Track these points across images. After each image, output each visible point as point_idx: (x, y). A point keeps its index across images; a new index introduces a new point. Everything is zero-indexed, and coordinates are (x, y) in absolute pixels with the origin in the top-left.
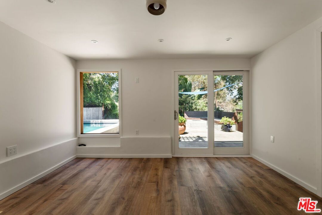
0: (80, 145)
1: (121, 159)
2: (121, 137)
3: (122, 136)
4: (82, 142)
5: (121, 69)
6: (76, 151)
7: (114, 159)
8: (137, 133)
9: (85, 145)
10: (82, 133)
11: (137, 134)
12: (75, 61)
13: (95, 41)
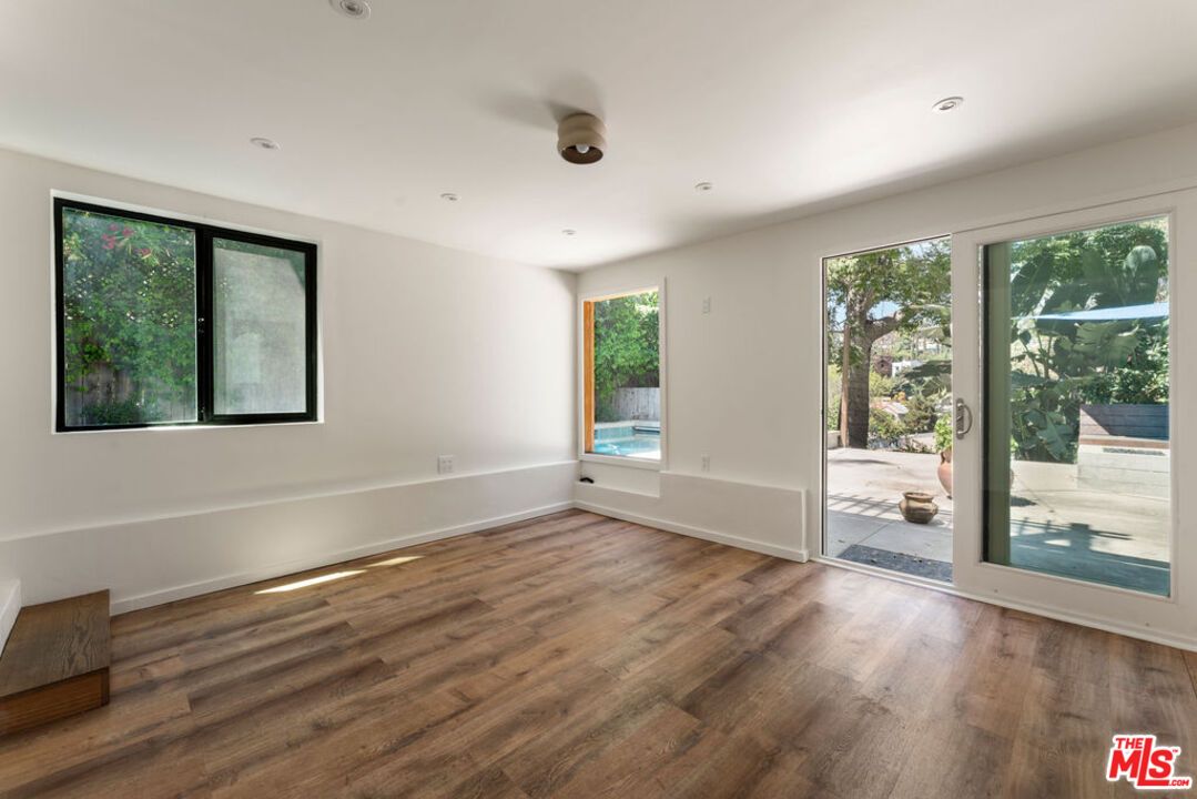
0: (583, 480)
1: (660, 531)
2: (662, 472)
3: (668, 469)
4: (589, 472)
5: (666, 280)
6: (573, 492)
7: (644, 527)
8: (706, 464)
9: (591, 481)
10: (588, 452)
11: (704, 466)
12: (572, 277)
13: (570, 233)
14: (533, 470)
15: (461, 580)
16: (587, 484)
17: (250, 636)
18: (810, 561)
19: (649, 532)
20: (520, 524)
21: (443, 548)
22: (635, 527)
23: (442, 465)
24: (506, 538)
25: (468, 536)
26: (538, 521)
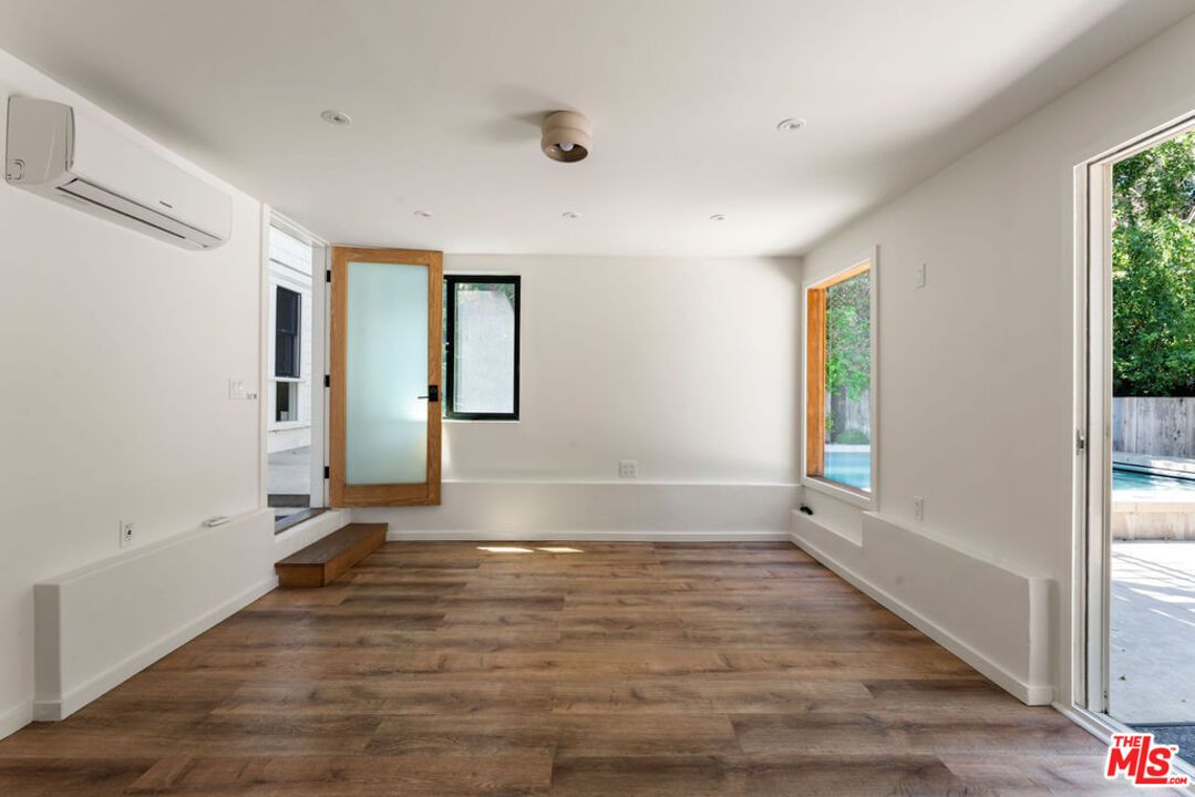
0: (799, 509)
2: (866, 512)
3: (878, 509)
4: (812, 500)
5: (878, 249)
6: (790, 522)
7: (844, 581)
8: (919, 510)
9: (811, 512)
10: (812, 475)
11: (917, 513)
14: (728, 488)
15: (578, 579)
16: (805, 515)
17: (417, 574)
18: (1050, 707)
19: (842, 589)
20: (708, 545)
21: (611, 549)
22: (835, 579)
23: (623, 470)
24: (673, 554)
25: (643, 544)
26: (731, 546)
